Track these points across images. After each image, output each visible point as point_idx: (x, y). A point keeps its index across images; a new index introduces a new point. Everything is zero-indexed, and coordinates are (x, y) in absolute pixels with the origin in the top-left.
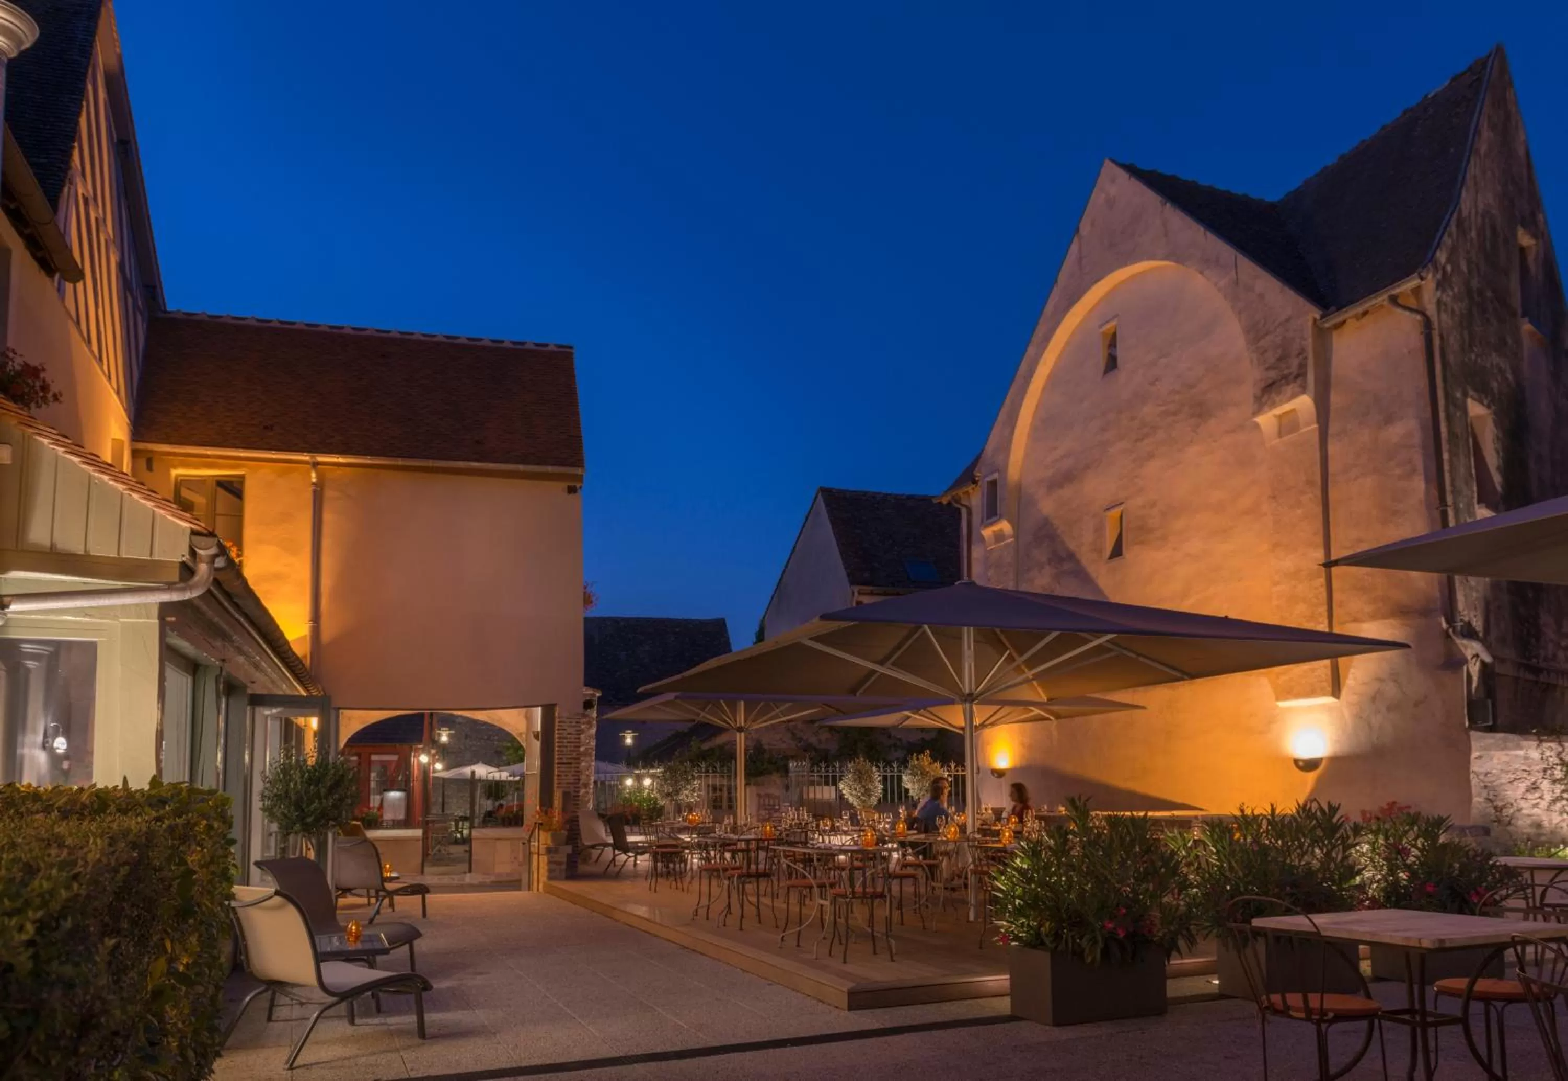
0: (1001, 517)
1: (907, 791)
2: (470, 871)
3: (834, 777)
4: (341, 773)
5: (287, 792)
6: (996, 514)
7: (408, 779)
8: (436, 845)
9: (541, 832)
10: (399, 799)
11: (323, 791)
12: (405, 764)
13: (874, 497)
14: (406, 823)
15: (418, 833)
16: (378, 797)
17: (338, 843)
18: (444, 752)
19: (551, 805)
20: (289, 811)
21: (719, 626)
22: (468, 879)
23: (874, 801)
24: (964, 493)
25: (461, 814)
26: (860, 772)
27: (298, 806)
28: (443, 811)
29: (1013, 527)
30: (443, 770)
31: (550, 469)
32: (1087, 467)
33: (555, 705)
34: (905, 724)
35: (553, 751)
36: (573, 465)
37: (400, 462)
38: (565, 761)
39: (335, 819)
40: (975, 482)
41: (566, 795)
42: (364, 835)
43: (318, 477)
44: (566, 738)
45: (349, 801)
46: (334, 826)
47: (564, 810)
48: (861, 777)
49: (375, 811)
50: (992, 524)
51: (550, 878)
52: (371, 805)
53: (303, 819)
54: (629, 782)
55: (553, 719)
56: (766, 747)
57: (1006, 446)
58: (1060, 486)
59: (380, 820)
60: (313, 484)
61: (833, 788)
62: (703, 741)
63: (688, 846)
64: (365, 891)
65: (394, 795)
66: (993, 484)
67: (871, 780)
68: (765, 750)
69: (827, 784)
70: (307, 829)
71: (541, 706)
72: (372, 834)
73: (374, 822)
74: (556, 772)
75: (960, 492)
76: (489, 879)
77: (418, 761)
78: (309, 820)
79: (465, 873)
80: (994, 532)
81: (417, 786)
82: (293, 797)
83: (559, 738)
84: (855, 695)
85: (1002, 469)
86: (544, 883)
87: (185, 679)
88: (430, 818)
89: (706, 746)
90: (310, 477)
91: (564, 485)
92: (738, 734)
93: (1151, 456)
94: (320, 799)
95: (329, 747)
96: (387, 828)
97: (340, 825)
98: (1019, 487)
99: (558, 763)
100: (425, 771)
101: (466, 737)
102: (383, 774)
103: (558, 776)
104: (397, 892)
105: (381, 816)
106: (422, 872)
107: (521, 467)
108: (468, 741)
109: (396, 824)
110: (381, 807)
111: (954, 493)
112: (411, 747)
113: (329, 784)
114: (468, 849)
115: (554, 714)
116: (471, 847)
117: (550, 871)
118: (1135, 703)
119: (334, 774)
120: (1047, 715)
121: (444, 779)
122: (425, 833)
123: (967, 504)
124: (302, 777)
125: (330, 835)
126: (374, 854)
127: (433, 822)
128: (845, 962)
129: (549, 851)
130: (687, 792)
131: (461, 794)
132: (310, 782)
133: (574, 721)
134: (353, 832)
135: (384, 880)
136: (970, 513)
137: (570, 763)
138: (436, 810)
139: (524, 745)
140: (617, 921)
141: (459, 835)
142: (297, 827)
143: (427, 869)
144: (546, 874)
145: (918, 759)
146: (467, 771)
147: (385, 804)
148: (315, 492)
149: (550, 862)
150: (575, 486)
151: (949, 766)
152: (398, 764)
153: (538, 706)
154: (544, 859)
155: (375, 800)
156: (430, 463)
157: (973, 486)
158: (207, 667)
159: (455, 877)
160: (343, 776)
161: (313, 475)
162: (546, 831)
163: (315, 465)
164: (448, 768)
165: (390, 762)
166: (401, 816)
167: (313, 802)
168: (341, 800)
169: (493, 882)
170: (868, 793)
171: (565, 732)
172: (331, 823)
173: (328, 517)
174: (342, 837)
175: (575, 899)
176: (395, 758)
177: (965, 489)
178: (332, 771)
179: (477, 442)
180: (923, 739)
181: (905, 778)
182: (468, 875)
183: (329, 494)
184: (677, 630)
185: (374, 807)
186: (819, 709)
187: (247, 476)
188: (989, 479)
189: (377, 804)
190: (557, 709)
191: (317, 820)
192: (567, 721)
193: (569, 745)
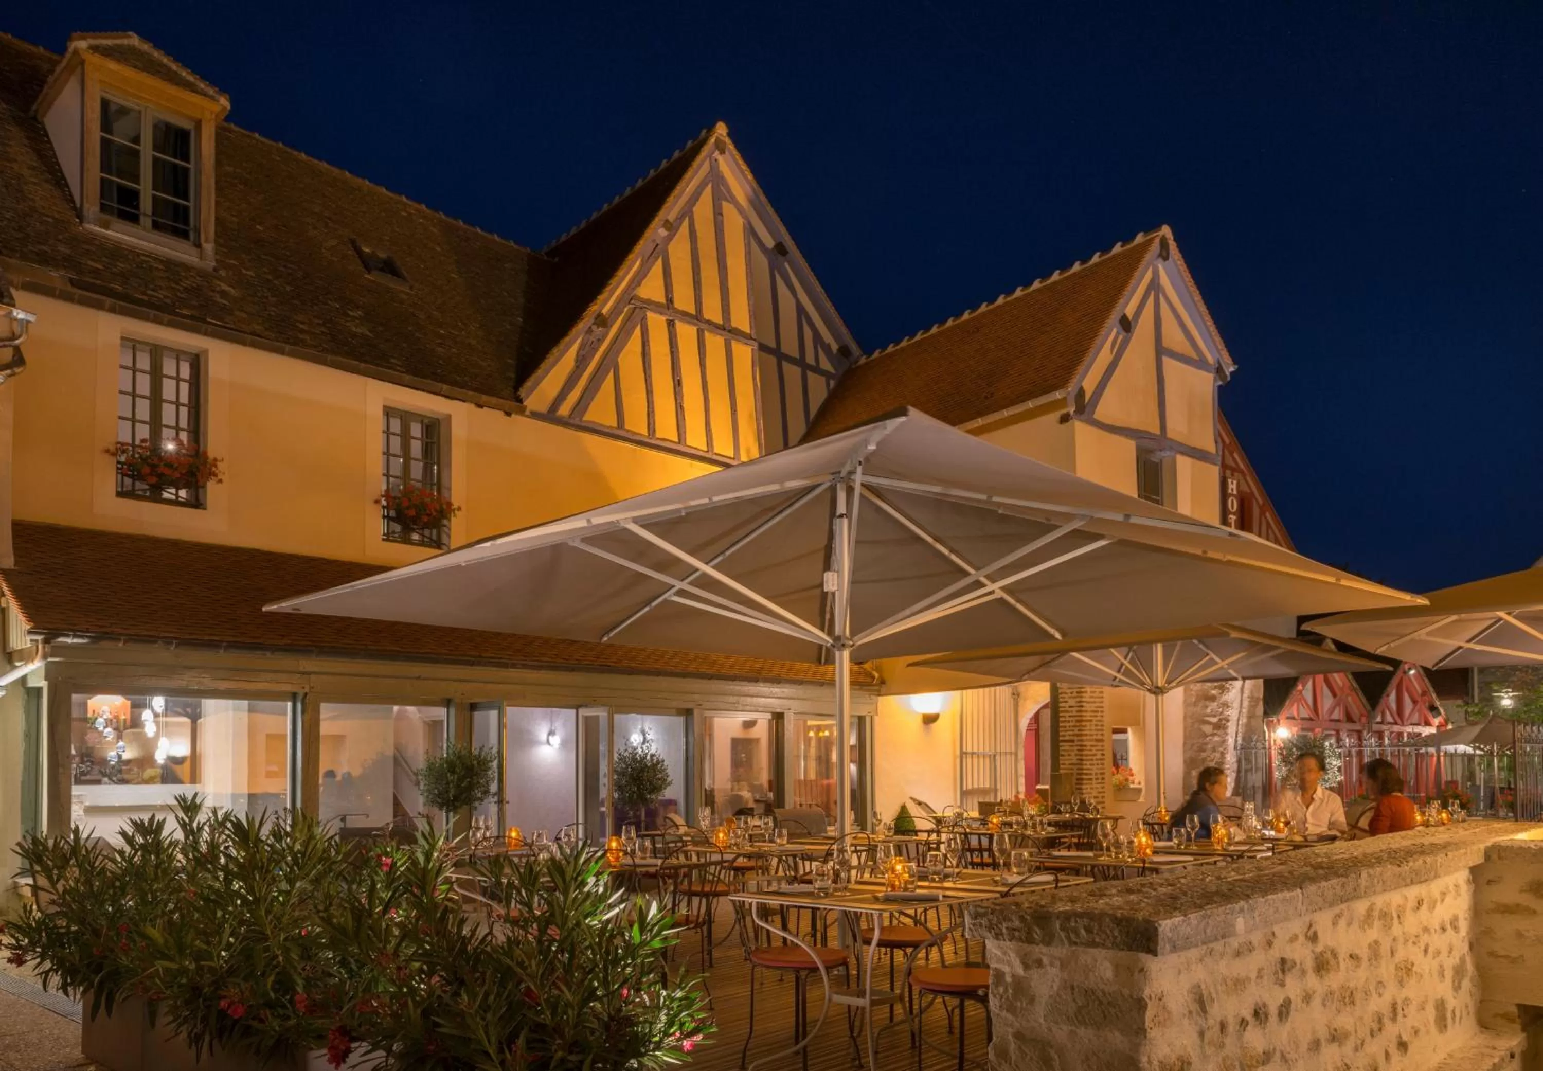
38: (1067, 738)
171: (1067, 705)
192: (1069, 691)
193: (1071, 719)
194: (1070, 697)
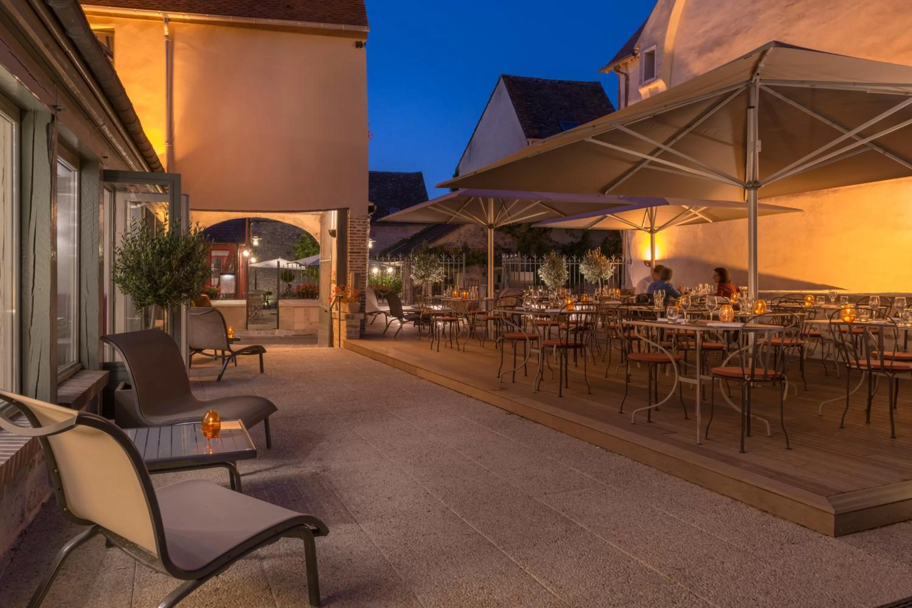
0: (657, 78)
1: (582, 276)
2: (278, 328)
3: (533, 266)
4: (191, 245)
5: (139, 263)
6: (653, 76)
7: (236, 267)
8: (255, 310)
9: (341, 303)
10: (231, 280)
11: (174, 263)
12: (233, 257)
13: (537, 81)
14: (235, 296)
15: (244, 302)
16: (217, 280)
17: (191, 311)
18: (256, 251)
19: (345, 284)
20: (141, 283)
21: (418, 178)
22: (277, 333)
23: (563, 282)
24: (623, 64)
25: (266, 290)
26: (554, 262)
27: (150, 278)
28: (256, 288)
29: (666, 85)
30: (256, 262)
31: (343, 27)
32: (737, 33)
33: (348, 209)
34: (595, 226)
35: (346, 243)
36: (360, 24)
37: (231, 19)
38: (355, 251)
39: (187, 291)
40: (634, 55)
41: (357, 276)
42: (210, 305)
43: (170, 30)
44: (356, 234)
45: (200, 273)
46: (186, 298)
47: (356, 286)
48: (554, 265)
49: (215, 287)
50: (649, 84)
51: (349, 338)
52: (212, 284)
53: (156, 290)
54: (375, 271)
55: (346, 218)
56: (470, 247)
57: (664, 24)
58: (711, 50)
59: (218, 293)
60: (167, 36)
61: (532, 273)
62: (430, 242)
63: (437, 314)
64: (213, 351)
65: (228, 277)
66: (651, 56)
67: (561, 268)
68: (470, 249)
69: (528, 270)
70: (161, 302)
71: (338, 209)
72: (215, 303)
73: (215, 295)
74: (349, 259)
75: (620, 63)
76: (291, 334)
77: (242, 254)
78: (162, 291)
79: (275, 329)
80: (650, 90)
81: (241, 271)
82: (145, 268)
83: (351, 233)
84: (604, 194)
85: (660, 43)
86: (344, 342)
87: (8, 125)
88: (250, 293)
89: (431, 246)
90: (163, 30)
91: (353, 40)
92: (489, 230)
93: (801, 17)
94: (171, 270)
95: (180, 220)
96: (221, 299)
97: (191, 297)
98: (672, 55)
99: (350, 252)
100: (246, 261)
101: (269, 242)
102: (218, 265)
103: (350, 261)
104: (240, 352)
105: (219, 291)
106: (247, 329)
107: (322, 25)
108: (270, 245)
109: (228, 297)
110: (219, 284)
111: (616, 65)
112: (238, 246)
113: (180, 256)
114: (276, 312)
115: (347, 216)
116: (278, 312)
117: (348, 332)
118: (795, 207)
119: (186, 247)
120: (708, 219)
121: (256, 268)
122: (247, 303)
123: (625, 72)
124: (154, 248)
125: (184, 308)
126: (221, 321)
127: (252, 295)
128: (743, 451)
129: (347, 317)
130: (434, 275)
131: (266, 278)
132: (162, 253)
133: (361, 221)
134: (201, 303)
135: (230, 341)
136: (627, 79)
137: (359, 253)
138: (252, 287)
139: (319, 241)
140: (421, 378)
141: (266, 304)
142: (150, 299)
143: (250, 326)
144: (345, 335)
145: (592, 254)
146: (274, 263)
147: (221, 283)
148: (167, 42)
149: (348, 326)
150: (361, 42)
151: (611, 259)
152: (229, 257)
153: (334, 209)
154: (344, 324)
155: (214, 281)
156: (254, 21)
157: (633, 57)
158: (35, 112)
159: (269, 332)
160: (193, 248)
161: (166, 29)
162: (344, 302)
163: (167, 20)
164: (259, 261)
165: (223, 257)
166: (232, 291)
167: (164, 274)
168: (193, 272)
169: (293, 335)
170: (559, 276)
171: (355, 229)
172: (184, 295)
173: (178, 63)
174: (194, 307)
175: (375, 356)
176: (226, 253)
177: (625, 61)
178: (183, 243)
179: (288, 6)
180: (572, 242)
181: (582, 266)
182: (277, 330)
183: (178, 44)
184: (393, 179)
185: (214, 286)
186: (548, 212)
187: (115, 30)
188: (647, 51)
189: (216, 283)
190: (349, 212)
191: (169, 292)
192: (356, 221)
193: (358, 239)
194: (358, 225)
